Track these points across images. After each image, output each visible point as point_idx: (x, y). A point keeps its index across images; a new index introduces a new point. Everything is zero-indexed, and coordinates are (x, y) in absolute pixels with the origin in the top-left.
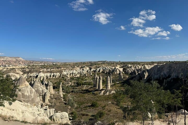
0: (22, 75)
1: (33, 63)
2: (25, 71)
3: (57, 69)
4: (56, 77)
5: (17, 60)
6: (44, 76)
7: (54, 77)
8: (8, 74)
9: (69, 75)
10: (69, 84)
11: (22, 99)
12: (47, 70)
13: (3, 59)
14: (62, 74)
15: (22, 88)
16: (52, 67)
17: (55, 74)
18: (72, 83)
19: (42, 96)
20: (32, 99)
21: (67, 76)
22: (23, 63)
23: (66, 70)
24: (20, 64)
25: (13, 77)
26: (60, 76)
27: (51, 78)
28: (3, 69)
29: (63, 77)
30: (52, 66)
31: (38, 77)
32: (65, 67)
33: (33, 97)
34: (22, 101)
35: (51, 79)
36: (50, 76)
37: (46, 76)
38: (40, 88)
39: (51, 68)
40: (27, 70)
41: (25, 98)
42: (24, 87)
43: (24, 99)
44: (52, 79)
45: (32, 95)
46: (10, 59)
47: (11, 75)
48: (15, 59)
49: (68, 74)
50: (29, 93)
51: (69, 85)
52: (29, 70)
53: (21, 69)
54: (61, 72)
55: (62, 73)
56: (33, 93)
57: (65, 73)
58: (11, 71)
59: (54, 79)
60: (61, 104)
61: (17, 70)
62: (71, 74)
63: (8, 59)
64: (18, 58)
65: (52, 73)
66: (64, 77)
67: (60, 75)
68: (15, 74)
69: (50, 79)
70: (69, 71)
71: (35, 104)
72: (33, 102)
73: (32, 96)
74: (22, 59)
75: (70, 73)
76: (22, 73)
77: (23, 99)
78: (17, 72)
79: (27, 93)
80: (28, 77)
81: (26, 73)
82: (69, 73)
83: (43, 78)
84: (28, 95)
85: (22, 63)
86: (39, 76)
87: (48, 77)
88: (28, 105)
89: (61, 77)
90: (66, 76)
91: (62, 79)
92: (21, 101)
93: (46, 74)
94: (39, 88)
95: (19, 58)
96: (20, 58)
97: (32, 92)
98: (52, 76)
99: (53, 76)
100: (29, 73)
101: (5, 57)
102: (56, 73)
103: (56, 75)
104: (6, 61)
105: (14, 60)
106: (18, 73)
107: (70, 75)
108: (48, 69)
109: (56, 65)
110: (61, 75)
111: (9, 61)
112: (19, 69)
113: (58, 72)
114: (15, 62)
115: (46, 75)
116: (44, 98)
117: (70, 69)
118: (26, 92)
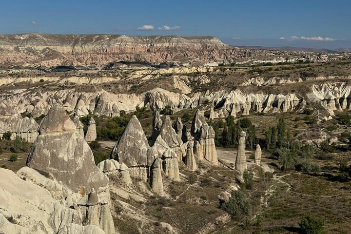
0: (188, 95)
1: (253, 55)
2: (199, 83)
3: (300, 80)
4: (282, 108)
5: (205, 47)
6: (244, 102)
7: (277, 110)
8: (150, 91)
9: (333, 103)
10: (319, 137)
11: (50, 169)
12: (265, 80)
13: (167, 45)
14: (306, 99)
15: (55, 137)
16: (283, 73)
17: (280, 96)
18: (332, 136)
19: (147, 167)
20: (76, 172)
21: (322, 109)
22: (223, 56)
23: (325, 85)
24: (213, 58)
25: (160, 102)
26: (298, 107)
27: (265, 112)
28: (143, 77)
29: (307, 112)
30: (286, 69)
31: (225, 104)
32: (333, 74)
33: (80, 167)
34: (51, 174)
35: (266, 115)
36: (265, 105)
37: (252, 104)
38: (142, 143)
39: (281, 76)
40: (206, 81)
41: (58, 168)
42: (60, 137)
43: (56, 170)
44: (269, 114)
45: (79, 161)
46: (186, 44)
47: (157, 96)
48: (200, 44)
49: (328, 101)
50: (72, 155)
51: (320, 141)
52: (208, 81)
53: (186, 77)
54: (302, 91)
55: (308, 95)
56: (82, 154)
57: (318, 95)
58: (157, 84)
59: (275, 114)
60: (206, 202)
61: (175, 80)
62: (342, 100)
63: (180, 45)
64: (208, 40)
65: (272, 95)
66: (312, 111)
67: (297, 103)
68: (167, 93)
69: (262, 114)
70: (336, 89)
71: (84, 189)
72: (80, 183)
73: (77, 165)
74: (221, 44)
75: (339, 96)
76: (188, 90)
77: (52, 169)
78: (176, 86)
79: (66, 154)
80: (199, 104)
81: (198, 91)
82: (333, 97)
83: (239, 110)
84: (67, 161)
85: (220, 55)
86: (228, 102)
87: (256, 106)
88: (58, 190)
89: (301, 110)
90: (318, 106)
91: (304, 116)
92: (47, 175)
93: (251, 97)
94: (140, 141)
95: (212, 40)
96: (215, 41)
97: (78, 153)
98: (269, 104)
99: (275, 104)
100: (205, 90)
101: (173, 37)
102: (285, 93)
103: (283, 103)
104: (176, 51)
105: (198, 46)
106: (175, 91)
107: (337, 106)
108: (269, 78)
109: (309, 62)
110: (301, 101)
111: (184, 51)
112: (182, 77)
113: (293, 91)
114: (200, 53)
115: (250, 100)
116: (152, 174)
117: (341, 80)
118: (64, 150)
